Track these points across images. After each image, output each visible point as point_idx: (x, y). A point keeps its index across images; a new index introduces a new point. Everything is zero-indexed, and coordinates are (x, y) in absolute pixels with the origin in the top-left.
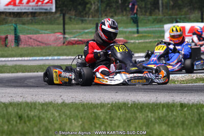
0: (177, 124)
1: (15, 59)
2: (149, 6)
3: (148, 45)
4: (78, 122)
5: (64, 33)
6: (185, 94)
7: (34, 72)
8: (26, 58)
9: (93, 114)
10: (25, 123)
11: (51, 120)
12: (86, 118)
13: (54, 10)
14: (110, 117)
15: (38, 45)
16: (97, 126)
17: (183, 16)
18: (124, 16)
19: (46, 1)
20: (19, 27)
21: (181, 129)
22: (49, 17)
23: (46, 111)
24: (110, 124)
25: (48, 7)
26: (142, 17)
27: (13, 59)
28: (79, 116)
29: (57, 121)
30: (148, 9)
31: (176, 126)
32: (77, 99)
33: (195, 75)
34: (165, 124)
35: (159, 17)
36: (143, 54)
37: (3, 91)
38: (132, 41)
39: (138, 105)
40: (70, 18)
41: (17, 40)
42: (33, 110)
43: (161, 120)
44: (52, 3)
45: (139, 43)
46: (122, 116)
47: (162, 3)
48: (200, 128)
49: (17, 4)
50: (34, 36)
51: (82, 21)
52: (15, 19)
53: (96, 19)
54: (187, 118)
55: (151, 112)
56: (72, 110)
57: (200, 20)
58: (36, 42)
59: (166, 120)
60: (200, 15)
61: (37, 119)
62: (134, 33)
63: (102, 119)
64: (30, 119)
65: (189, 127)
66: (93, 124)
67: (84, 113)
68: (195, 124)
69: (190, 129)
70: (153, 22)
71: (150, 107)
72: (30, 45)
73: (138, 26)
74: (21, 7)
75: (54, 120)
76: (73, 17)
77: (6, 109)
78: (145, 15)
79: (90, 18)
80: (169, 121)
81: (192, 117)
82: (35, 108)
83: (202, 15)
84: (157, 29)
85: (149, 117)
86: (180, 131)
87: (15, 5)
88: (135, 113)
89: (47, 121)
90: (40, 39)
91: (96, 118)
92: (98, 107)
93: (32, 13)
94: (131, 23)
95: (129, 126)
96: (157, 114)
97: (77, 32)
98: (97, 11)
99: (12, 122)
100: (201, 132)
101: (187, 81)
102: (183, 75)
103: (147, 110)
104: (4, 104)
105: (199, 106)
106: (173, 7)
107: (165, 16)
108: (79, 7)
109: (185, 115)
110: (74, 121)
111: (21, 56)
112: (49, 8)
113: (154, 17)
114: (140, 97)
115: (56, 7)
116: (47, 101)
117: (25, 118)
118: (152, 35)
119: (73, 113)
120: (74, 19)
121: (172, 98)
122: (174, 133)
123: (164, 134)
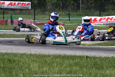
0: (84, 66)
1: (11, 31)
2: (75, 8)
3: (74, 26)
4: (37, 64)
5: (35, 19)
6: (89, 51)
7: (19, 38)
9: (44, 60)
10: (12, 63)
12: (41, 62)
13: (30, 8)
14: (53, 62)
16: (46, 66)
17: (91, 13)
18: (63, 12)
21: (86, 69)
22: (28, 11)
23: (23, 58)
24: (52, 65)
25: (28, 6)
26: (72, 13)
27: (9, 31)
28: (38, 61)
29: (27, 63)
31: (83, 67)
32: (38, 52)
33: (95, 42)
34: (78, 66)
35: (80, 13)
36: (71, 31)
37: (3, 47)
38: (66, 24)
39: (66, 56)
40: (38, 12)
41: (12, 22)
42: (16, 57)
43: (77, 64)
44: (29, 5)
45: (70, 25)
46: (58, 61)
47: (82, 7)
48: (94, 68)
49: (13, 5)
51: (44, 14)
52: (12, 12)
53: (50, 13)
54: (89, 64)
55: (72, 60)
56: (34, 58)
57: (99, 15)
59: (79, 64)
60: (99, 13)
61: (17, 61)
62: (67, 20)
64: (14, 61)
65: (89, 68)
66: (44, 65)
67: (40, 59)
68: (93, 67)
70: (77, 16)
71: (72, 57)
73: (69, 18)
74: (15, 6)
75: (25, 62)
77: (3, 56)
78: (73, 12)
79: (47, 13)
80: (80, 65)
81: (91, 63)
82: (17, 56)
83: (100, 13)
84: (78, 19)
85: (71, 62)
87: (12, 5)
88: (64, 60)
89: (22, 63)
91: (46, 62)
92: (47, 57)
93: (19, 9)
94: (66, 16)
95: (61, 66)
96: (75, 61)
97: (41, 19)
98: (51, 9)
99: (5, 63)
100: (95, 71)
101: (91, 45)
102: (89, 42)
103: (70, 58)
104: (2, 53)
105: (94, 58)
106: (87, 9)
107: (83, 13)
108: (42, 7)
109: (88, 62)
113: (77, 13)
114: (68, 52)
116: (23, 53)
117: (12, 61)
118: (76, 21)
119: (35, 59)
120: (40, 13)
121: (83, 53)
122: (82, 71)
123: (77, 71)
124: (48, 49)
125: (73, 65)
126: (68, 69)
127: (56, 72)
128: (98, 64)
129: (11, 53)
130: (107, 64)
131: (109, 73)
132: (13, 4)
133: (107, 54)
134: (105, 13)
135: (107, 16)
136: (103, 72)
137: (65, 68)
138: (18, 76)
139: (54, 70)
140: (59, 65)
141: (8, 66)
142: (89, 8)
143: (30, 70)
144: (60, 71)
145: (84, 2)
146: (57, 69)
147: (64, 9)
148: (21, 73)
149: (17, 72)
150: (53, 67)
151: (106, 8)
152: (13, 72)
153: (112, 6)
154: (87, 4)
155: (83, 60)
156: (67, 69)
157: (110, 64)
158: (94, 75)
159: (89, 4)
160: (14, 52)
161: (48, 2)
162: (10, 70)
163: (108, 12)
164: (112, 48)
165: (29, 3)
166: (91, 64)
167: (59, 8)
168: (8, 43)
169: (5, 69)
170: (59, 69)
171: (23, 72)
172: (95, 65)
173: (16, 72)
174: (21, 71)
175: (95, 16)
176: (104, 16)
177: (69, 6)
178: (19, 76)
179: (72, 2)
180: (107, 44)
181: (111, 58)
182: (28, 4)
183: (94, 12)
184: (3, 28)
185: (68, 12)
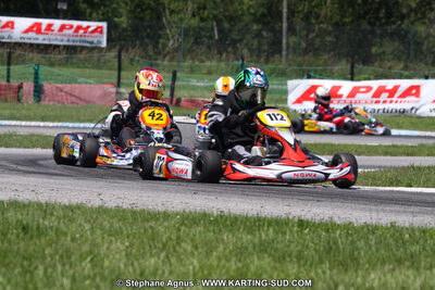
0: (290, 256)
1: (33, 123)
2: (266, 48)
4: (122, 243)
5: (119, 84)
6: (310, 203)
8: (51, 124)
9: (150, 231)
10: (31, 238)
11: (78, 236)
12: (137, 236)
13: (104, 44)
14: (178, 238)
15: (72, 103)
17: (321, 68)
18: (220, 60)
19: (90, 29)
20: (43, 69)
21: (296, 265)
22: (96, 54)
23: (72, 221)
24: (177, 248)
25: (95, 38)
27: (28, 123)
28: (125, 232)
29: (87, 239)
30: (264, 51)
31: (288, 259)
32: (126, 201)
34: (269, 256)
35: (280, 66)
37: (4, 180)
39: (226, 218)
40: (132, 60)
41: (38, 91)
43: (263, 248)
44: (101, 32)
46: (198, 236)
47: (288, 44)
49: (43, 31)
50: (68, 87)
52: (39, 56)
53: (175, 63)
54: (307, 247)
55: (248, 233)
56: (115, 220)
57: (349, 76)
58: (69, 97)
59: (272, 249)
60: (349, 66)
61: (52, 233)
63: (164, 240)
64: (40, 231)
65: (309, 263)
66: (147, 247)
67: (135, 227)
68: (320, 259)
69: (311, 266)
71: (248, 224)
72: (58, 102)
74: (50, 37)
75: (82, 236)
76: (137, 58)
77: (3, 213)
78: (258, 62)
79: (166, 63)
80: (277, 250)
81: (316, 244)
82: (52, 214)
83: (352, 67)
85: (244, 241)
86: (292, 269)
87: (39, 32)
88: (220, 230)
89: (69, 238)
90: (76, 93)
91: (154, 237)
92: (158, 219)
93: (65, 46)
95: (208, 254)
96: (258, 235)
98: (176, 50)
99: (9, 236)
103: (242, 227)
105: (329, 227)
106: (306, 52)
107: (290, 65)
108: (146, 40)
109: (305, 240)
110: (116, 240)
111: (43, 119)
112: (95, 40)
113: (271, 66)
114: (233, 205)
115: (108, 40)
116: (75, 201)
117: (32, 230)
119: (116, 225)
120: (138, 61)
121: (287, 209)
122: (283, 271)
123: (266, 272)
124: (164, 191)
125: (250, 249)
126: (233, 263)
127: (191, 272)
128: (338, 247)
129: (30, 202)
130: (374, 249)
131: (377, 280)
132: (44, 27)
133: (374, 215)
134: (369, 69)
135: (377, 77)
136: (357, 277)
137: (223, 262)
138: (54, 284)
139: (182, 268)
140: (200, 250)
141: (18, 249)
142: (311, 50)
143: (96, 266)
144: (206, 272)
145: (298, 28)
146: (195, 262)
147: (225, 50)
148: (63, 275)
149: (50, 270)
150: (178, 257)
151: (374, 50)
152: (36, 268)
153: (396, 44)
154: (307, 36)
155: (288, 232)
156: (228, 265)
157: (383, 252)
158: (325, 286)
159: (314, 35)
160: (43, 199)
161: (169, 22)
162: (25, 263)
163: (381, 67)
164: (392, 191)
165: (101, 27)
166: (316, 250)
167: (209, 47)
168: (22, 165)
169: (7, 261)
170: (199, 262)
171: (71, 272)
172: (328, 252)
173: (45, 270)
174: (67, 267)
175: (333, 78)
176: (365, 79)
177: (245, 41)
178: (58, 284)
179: (255, 27)
180: (374, 179)
181: (387, 228)
182: (98, 30)
183: (329, 62)
184: (7, 112)
185: (238, 60)
